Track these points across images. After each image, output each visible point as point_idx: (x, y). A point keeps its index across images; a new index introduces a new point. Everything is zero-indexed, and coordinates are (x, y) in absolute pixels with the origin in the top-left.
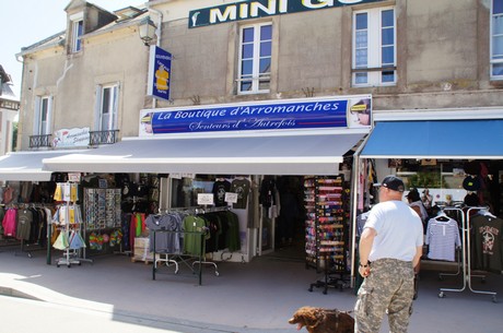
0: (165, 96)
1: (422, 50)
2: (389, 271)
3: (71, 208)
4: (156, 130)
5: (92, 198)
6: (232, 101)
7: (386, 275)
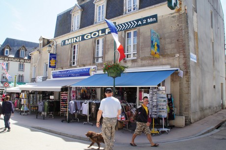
0: (54, 67)
1: (108, 51)
2: (109, 121)
3: (25, 100)
4: (54, 77)
5: (32, 97)
6: (69, 68)
7: (108, 122)
